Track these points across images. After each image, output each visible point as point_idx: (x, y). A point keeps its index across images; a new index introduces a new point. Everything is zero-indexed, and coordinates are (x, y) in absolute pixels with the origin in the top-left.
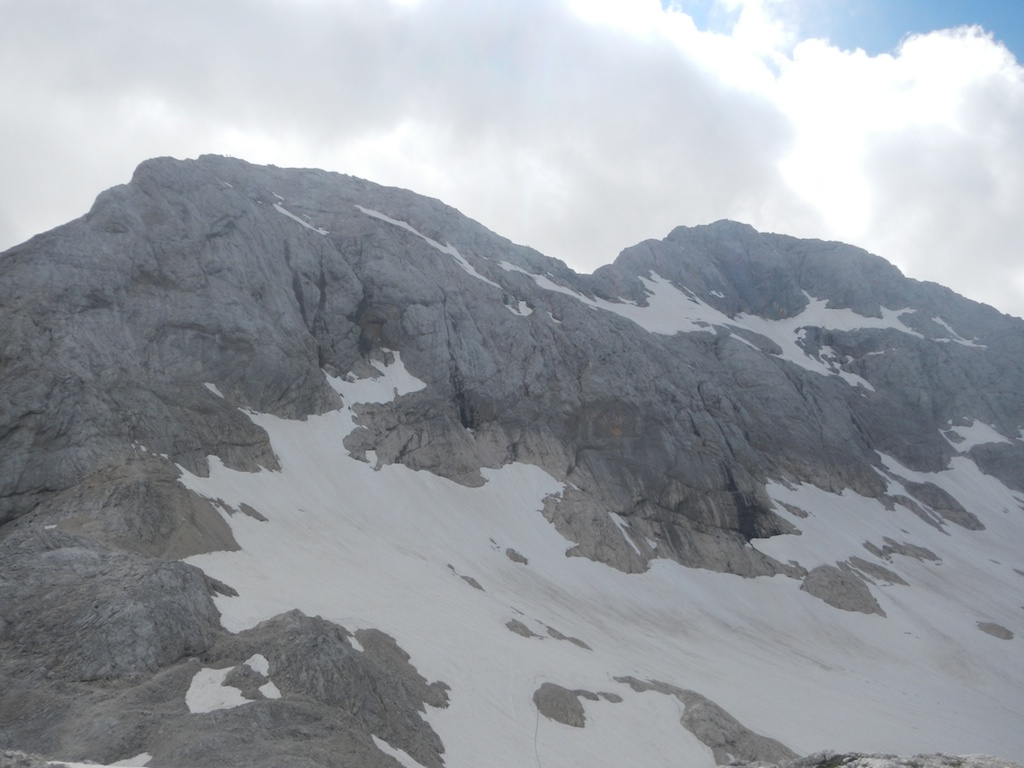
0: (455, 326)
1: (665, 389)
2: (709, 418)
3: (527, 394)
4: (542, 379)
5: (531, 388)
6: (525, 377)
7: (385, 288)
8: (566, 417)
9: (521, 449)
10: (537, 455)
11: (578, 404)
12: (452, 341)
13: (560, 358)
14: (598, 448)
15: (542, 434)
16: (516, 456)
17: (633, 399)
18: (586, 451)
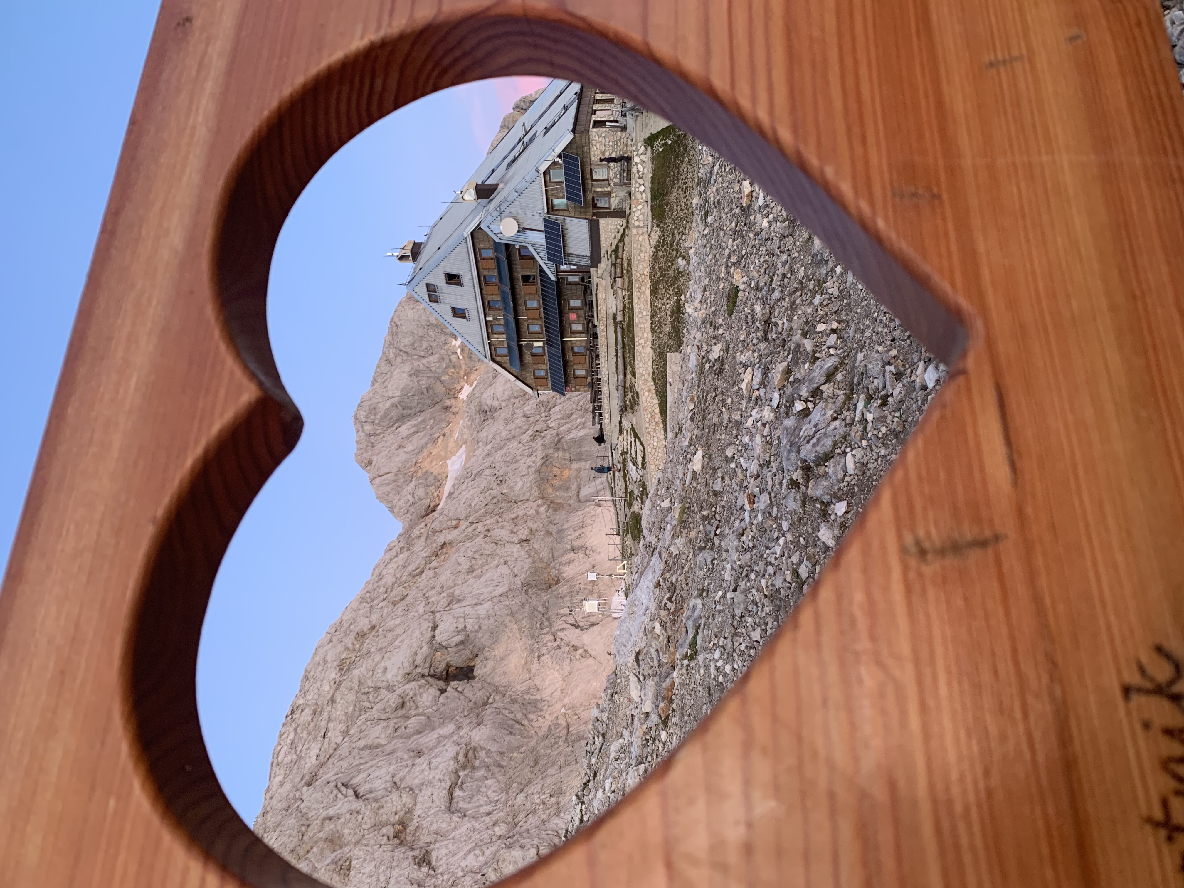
0: (459, 601)
1: (531, 436)
2: (557, 409)
3: (527, 541)
4: (515, 530)
5: (524, 537)
6: (513, 543)
7: (416, 663)
8: (550, 510)
9: (577, 543)
10: (583, 530)
11: (540, 502)
12: (474, 602)
13: (497, 517)
14: (579, 488)
15: (565, 527)
16: (583, 547)
17: (539, 458)
18: (580, 496)
